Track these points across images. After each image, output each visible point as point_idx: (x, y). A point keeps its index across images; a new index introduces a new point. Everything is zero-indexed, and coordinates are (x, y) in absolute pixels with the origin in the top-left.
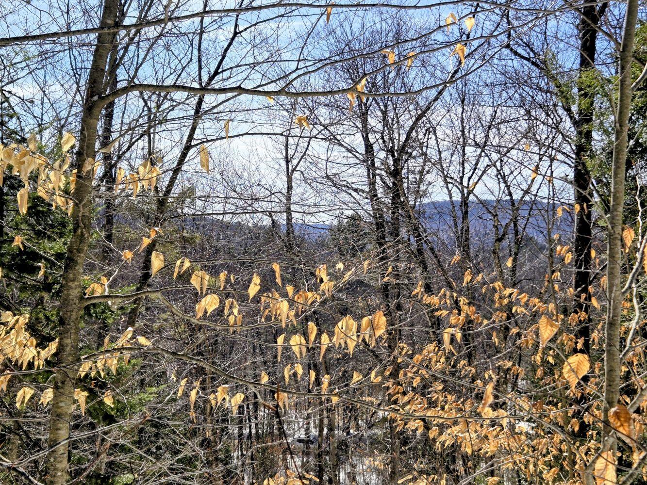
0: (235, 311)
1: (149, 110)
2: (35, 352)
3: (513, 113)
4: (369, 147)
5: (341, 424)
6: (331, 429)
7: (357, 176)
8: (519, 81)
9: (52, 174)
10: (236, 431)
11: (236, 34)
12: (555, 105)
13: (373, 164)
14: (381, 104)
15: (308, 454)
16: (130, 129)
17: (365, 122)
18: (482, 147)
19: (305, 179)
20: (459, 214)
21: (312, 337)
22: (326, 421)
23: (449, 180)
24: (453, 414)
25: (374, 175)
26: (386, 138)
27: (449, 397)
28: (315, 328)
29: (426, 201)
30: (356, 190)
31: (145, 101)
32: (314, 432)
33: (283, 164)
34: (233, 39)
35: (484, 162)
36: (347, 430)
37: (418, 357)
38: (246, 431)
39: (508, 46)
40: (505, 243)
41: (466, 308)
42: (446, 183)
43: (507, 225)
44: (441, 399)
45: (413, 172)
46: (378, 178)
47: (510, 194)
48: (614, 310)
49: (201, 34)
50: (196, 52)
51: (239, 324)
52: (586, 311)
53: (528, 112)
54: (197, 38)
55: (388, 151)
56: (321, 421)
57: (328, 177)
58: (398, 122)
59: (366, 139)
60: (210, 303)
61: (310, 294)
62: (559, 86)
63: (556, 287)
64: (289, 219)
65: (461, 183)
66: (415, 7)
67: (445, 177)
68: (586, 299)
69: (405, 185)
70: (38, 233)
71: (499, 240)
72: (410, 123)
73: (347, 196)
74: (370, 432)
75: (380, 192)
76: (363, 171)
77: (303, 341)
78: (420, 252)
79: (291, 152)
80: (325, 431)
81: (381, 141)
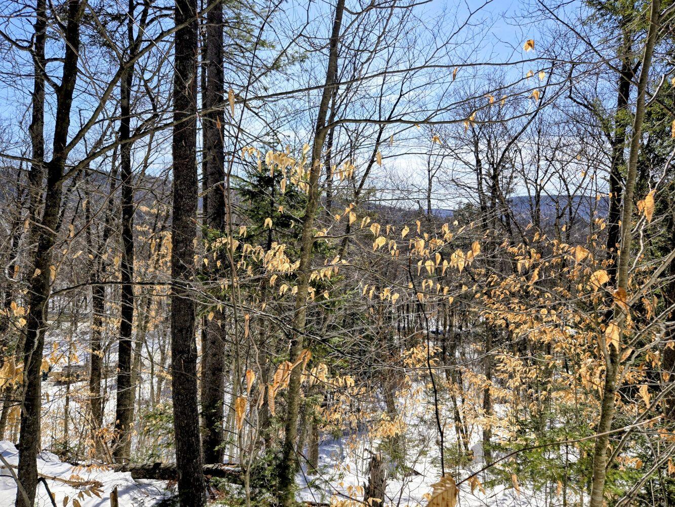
0: (395, 247)
1: (351, 141)
2: (288, 266)
3: (572, 140)
4: (478, 161)
5: (457, 324)
6: (451, 326)
7: (471, 179)
8: (576, 119)
9: (297, 169)
10: (396, 325)
11: (401, 95)
12: (600, 134)
13: (481, 172)
14: (487, 136)
15: (437, 340)
16: (340, 151)
17: (476, 146)
18: (551, 161)
19: (439, 182)
20: (534, 202)
21: (438, 261)
22: (448, 323)
23: (528, 181)
24: (524, 318)
25: (481, 179)
26: (489, 156)
27: (522, 307)
28: (440, 257)
29: (512, 195)
30: (470, 188)
31: (349, 136)
32: (441, 328)
33: (427, 172)
34: (399, 99)
35: (552, 170)
36: (460, 328)
37: (503, 283)
38: (402, 325)
39: (570, 97)
40: (563, 220)
41: (535, 255)
42: (527, 183)
43: (565, 209)
44: (517, 308)
45: (506, 178)
46: (483, 181)
47: (568, 190)
48: (626, 243)
49: (381, 97)
50: (378, 108)
51: (397, 255)
52: (613, 259)
53: (582, 139)
54: (379, 99)
55: (490, 164)
56: (445, 322)
57: (453, 180)
58: (497, 146)
59: (477, 157)
60: (381, 241)
61: (438, 241)
62: (602, 120)
63: (594, 244)
64: (429, 205)
65: (536, 183)
66: (506, 64)
67: (526, 179)
68: (613, 251)
69: (500, 185)
70: (291, 207)
71: (559, 217)
72: (505, 146)
73: (464, 191)
74: (474, 330)
75: (485, 188)
76: (474, 176)
77: (433, 264)
78: (508, 224)
79: (431, 166)
80: (448, 327)
81: (486, 158)
